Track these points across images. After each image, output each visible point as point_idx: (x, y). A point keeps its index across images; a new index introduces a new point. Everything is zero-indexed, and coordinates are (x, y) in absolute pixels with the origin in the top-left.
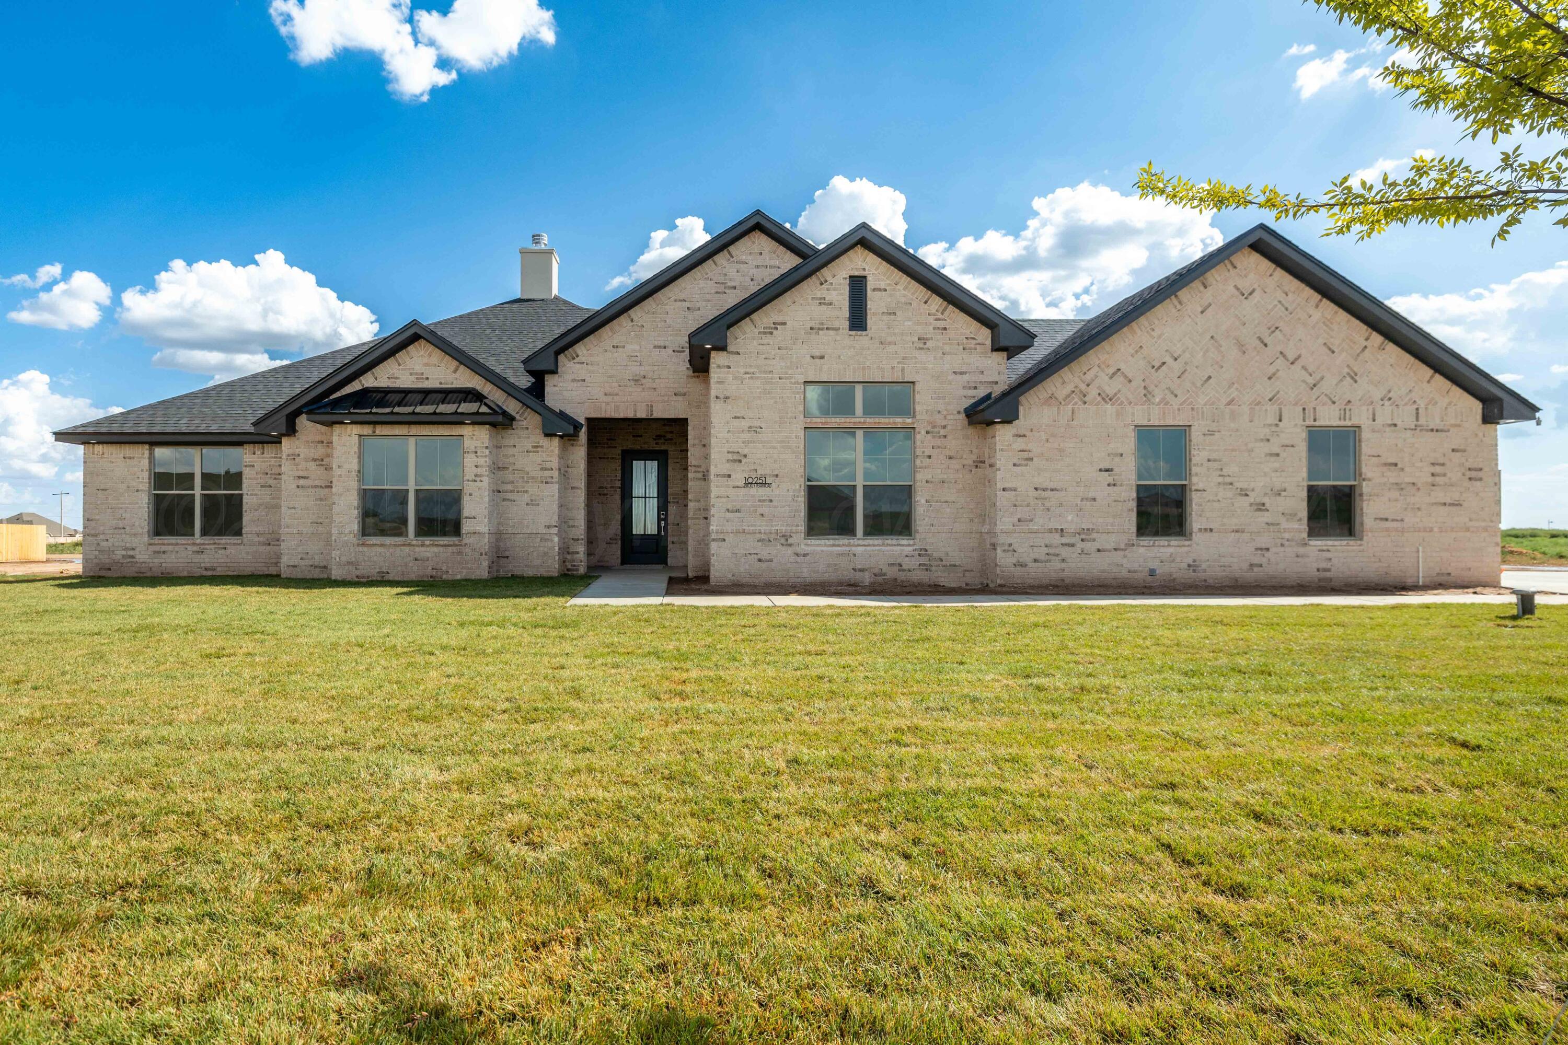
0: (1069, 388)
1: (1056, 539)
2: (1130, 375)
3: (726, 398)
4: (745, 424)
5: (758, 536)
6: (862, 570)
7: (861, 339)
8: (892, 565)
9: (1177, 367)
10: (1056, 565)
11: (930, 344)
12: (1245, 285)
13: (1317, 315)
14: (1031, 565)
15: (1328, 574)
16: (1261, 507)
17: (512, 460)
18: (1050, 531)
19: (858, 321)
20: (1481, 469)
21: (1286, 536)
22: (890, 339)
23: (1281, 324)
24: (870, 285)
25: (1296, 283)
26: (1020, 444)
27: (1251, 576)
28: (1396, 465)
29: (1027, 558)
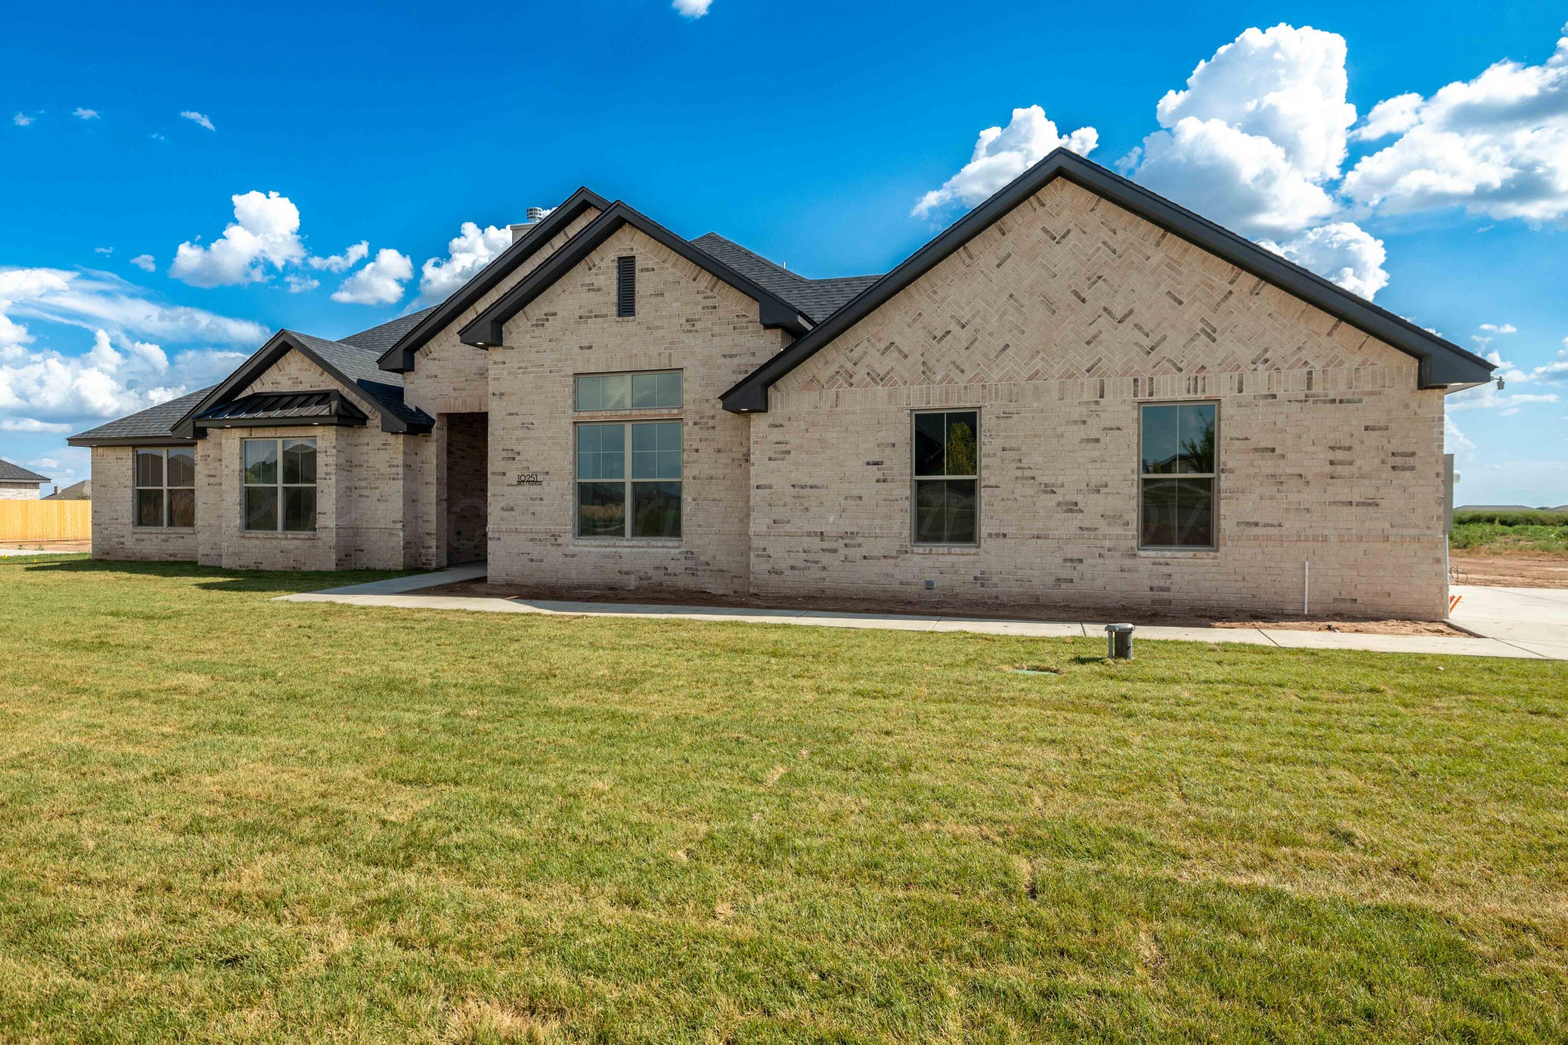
0: (834, 368)
1: (816, 543)
2: (906, 350)
3: (502, 394)
4: (518, 420)
5: (531, 536)
6: (627, 573)
7: (629, 325)
8: (657, 568)
9: (965, 335)
10: (815, 573)
11: (698, 325)
12: (1056, 226)
13: (1157, 256)
14: (787, 572)
15: (1165, 595)
16: (1072, 507)
17: (366, 457)
18: (809, 534)
19: (626, 306)
20: (1413, 454)
21: (1107, 544)
22: (657, 323)
23: (1105, 272)
24: (639, 264)
25: (1128, 216)
26: (776, 435)
27: (1058, 594)
28: (1273, 450)
29: (783, 565)
